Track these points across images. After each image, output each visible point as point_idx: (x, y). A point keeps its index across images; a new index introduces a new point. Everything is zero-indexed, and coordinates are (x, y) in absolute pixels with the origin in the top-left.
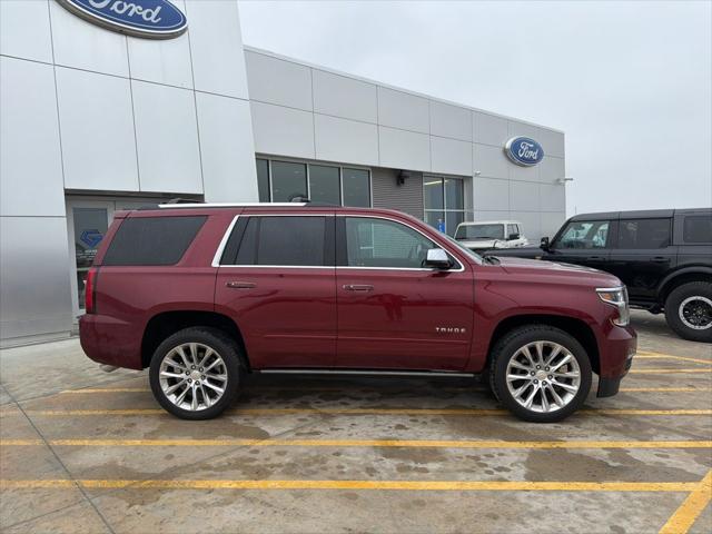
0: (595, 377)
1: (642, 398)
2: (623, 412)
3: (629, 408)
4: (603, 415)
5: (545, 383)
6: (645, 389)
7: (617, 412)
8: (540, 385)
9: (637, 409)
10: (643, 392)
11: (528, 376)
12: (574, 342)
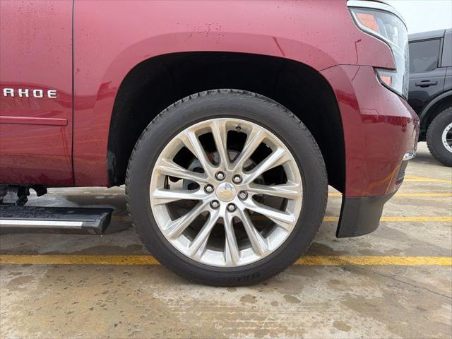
0: (335, 196)
1: (413, 233)
2: (385, 260)
3: (395, 252)
4: (347, 268)
5: (232, 207)
6: (414, 219)
7: (373, 260)
8: (222, 212)
9: (409, 253)
10: (414, 224)
11: (199, 194)
12: (291, 120)
